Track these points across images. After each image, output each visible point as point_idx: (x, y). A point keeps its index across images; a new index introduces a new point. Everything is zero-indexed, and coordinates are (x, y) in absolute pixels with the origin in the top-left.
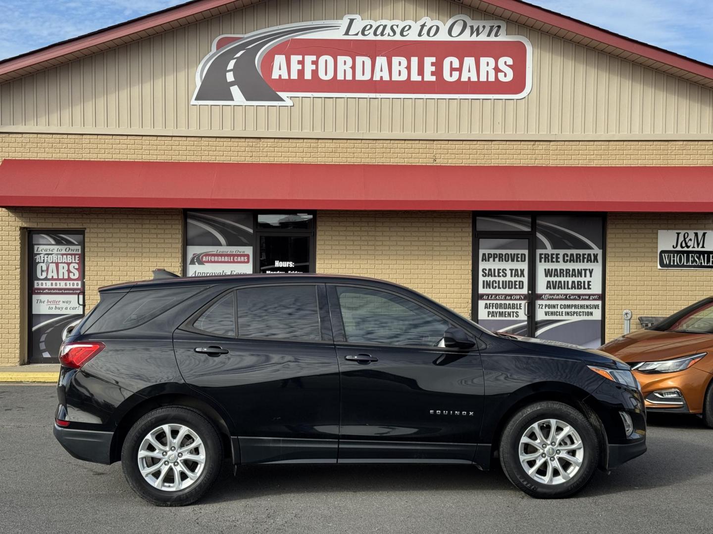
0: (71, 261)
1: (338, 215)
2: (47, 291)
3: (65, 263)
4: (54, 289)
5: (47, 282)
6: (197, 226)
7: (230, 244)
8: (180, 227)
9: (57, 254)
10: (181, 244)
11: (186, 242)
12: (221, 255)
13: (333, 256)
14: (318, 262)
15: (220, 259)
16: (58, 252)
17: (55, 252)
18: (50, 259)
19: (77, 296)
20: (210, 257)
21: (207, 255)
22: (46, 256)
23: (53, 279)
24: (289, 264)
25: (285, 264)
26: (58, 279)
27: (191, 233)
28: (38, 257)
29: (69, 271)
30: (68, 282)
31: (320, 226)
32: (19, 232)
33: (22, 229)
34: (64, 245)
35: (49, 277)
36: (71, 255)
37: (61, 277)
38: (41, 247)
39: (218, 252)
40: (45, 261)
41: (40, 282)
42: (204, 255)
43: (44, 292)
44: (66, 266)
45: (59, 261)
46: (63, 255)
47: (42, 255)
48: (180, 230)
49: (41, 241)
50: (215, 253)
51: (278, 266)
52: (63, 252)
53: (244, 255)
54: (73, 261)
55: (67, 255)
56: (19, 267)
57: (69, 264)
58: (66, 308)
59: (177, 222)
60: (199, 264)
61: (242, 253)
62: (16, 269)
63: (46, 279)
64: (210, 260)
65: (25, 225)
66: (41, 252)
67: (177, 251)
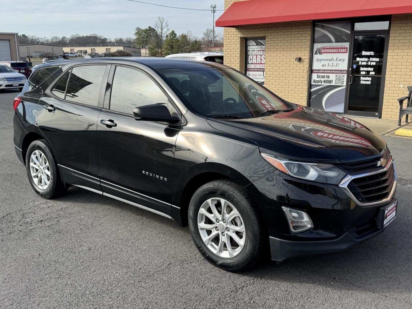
0: (262, 54)
1: (406, 19)
2: (252, 70)
3: (259, 55)
4: (255, 69)
5: (252, 65)
6: (320, 31)
7: (337, 41)
8: (310, 32)
9: (257, 51)
10: (310, 43)
11: (313, 41)
12: (332, 48)
13: (399, 47)
14: (389, 51)
15: (331, 51)
16: (257, 50)
17: (256, 49)
18: (254, 53)
19: (263, 72)
20: (325, 50)
21: (324, 48)
22: (252, 52)
23: (254, 64)
24: (371, 53)
25: (368, 53)
26: (257, 64)
27: (317, 36)
28: (249, 52)
29: (261, 59)
30: (260, 65)
31: (392, 27)
32: (240, 40)
33: (241, 38)
34: (259, 45)
35: (253, 62)
36: (262, 50)
37: (258, 62)
38: (251, 47)
39: (330, 46)
40: (252, 54)
41: (250, 65)
42: (322, 49)
43: (251, 70)
44: (260, 56)
45: (257, 54)
46: (259, 51)
47: (251, 52)
48: (310, 34)
49: (251, 44)
50: (328, 47)
51: (364, 55)
52: (259, 49)
53: (344, 48)
54: (263, 54)
55: (260, 51)
56: (239, 57)
57: (261, 55)
58: (259, 79)
59: (309, 29)
60: (319, 54)
61: (343, 47)
62: (238, 58)
63: (252, 63)
64: (325, 52)
65: (242, 36)
66: (250, 50)
67: (308, 47)
